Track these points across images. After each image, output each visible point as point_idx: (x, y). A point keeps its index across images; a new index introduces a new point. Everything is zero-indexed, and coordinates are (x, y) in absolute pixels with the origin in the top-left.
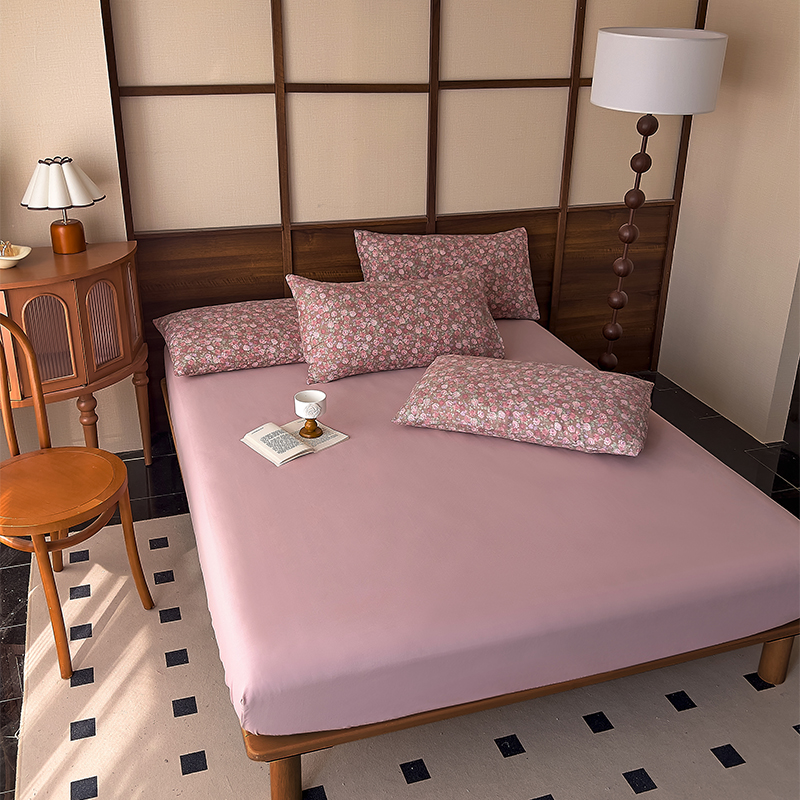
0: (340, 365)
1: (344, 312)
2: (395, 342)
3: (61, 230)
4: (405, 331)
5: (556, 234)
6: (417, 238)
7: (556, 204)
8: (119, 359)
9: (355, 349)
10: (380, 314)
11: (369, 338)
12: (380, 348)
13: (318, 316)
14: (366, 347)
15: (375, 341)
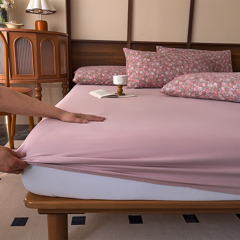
0: (141, 81)
1: (145, 59)
2: (167, 73)
4: (171, 69)
9: (148, 74)
10: (161, 61)
11: (154, 70)
13: (133, 61)
14: (153, 73)
15: (157, 72)
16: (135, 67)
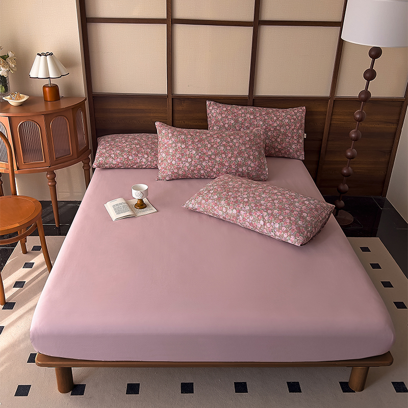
0: (173, 173)
1: (179, 145)
2: (204, 164)
3: (47, 89)
4: (210, 158)
5: (327, 112)
6: (240, 107)
7: (328, 94)
8: (70, 155)
9: (181, 165)
10: (198, 148)
11: (189, 160)
12: (195, 166)
13: (166, 145)
14: (187, 165)
15: (193, 162)
16: (167, 153)
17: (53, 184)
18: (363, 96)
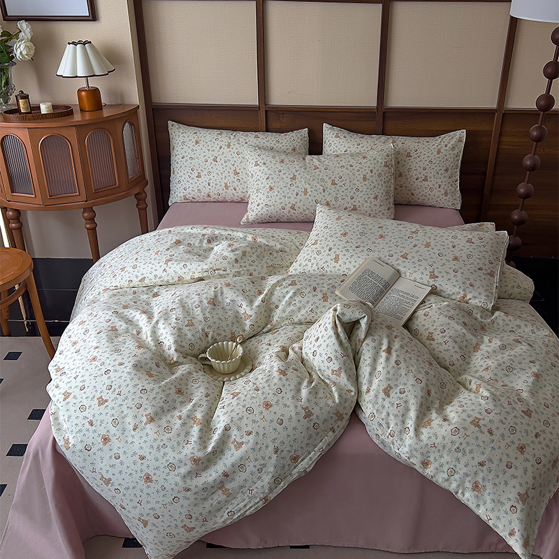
3: (83, 93)
5: (492, 131)
7: (495, 106)
8: (115, 186)
17: (93, 226)
18: (542, 103)
